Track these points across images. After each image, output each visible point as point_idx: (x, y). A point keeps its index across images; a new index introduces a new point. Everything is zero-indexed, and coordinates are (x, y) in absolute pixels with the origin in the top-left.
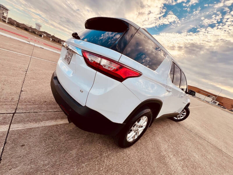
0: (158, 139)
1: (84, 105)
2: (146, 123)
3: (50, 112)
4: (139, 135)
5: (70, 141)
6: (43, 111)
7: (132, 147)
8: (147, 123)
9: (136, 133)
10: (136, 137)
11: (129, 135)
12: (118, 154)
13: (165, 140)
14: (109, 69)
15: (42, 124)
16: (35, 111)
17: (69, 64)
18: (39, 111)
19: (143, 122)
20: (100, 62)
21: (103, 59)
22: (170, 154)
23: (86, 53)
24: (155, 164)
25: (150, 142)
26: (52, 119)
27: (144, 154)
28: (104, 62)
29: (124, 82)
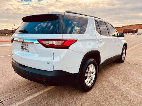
0: (110, 79)
1: (52, 70)
2: (94, 69)
3: (23, 93)
4: (94, 79)
5: (50, 101)
6: (18, 94)
7: (92, 89)
8: (96, 69)
9: (91, 78)
10: (92, 82)
11: (86, 81)
12: (85, 96)
13: (116, 78)
14: (59, 45)
15: (25, 100)
16: (13, 96)
17: (29, 51)
18: (16, 95)
19: (92, 68)
20: (53, 43)
21: (54, 41)
22: (120, 84)
23: (42, 41)
24: (111, 92)
25: (105, 83)
26: (28, 96)
27: (102, 90)
28: (55, 42)
29: (69, 48)
